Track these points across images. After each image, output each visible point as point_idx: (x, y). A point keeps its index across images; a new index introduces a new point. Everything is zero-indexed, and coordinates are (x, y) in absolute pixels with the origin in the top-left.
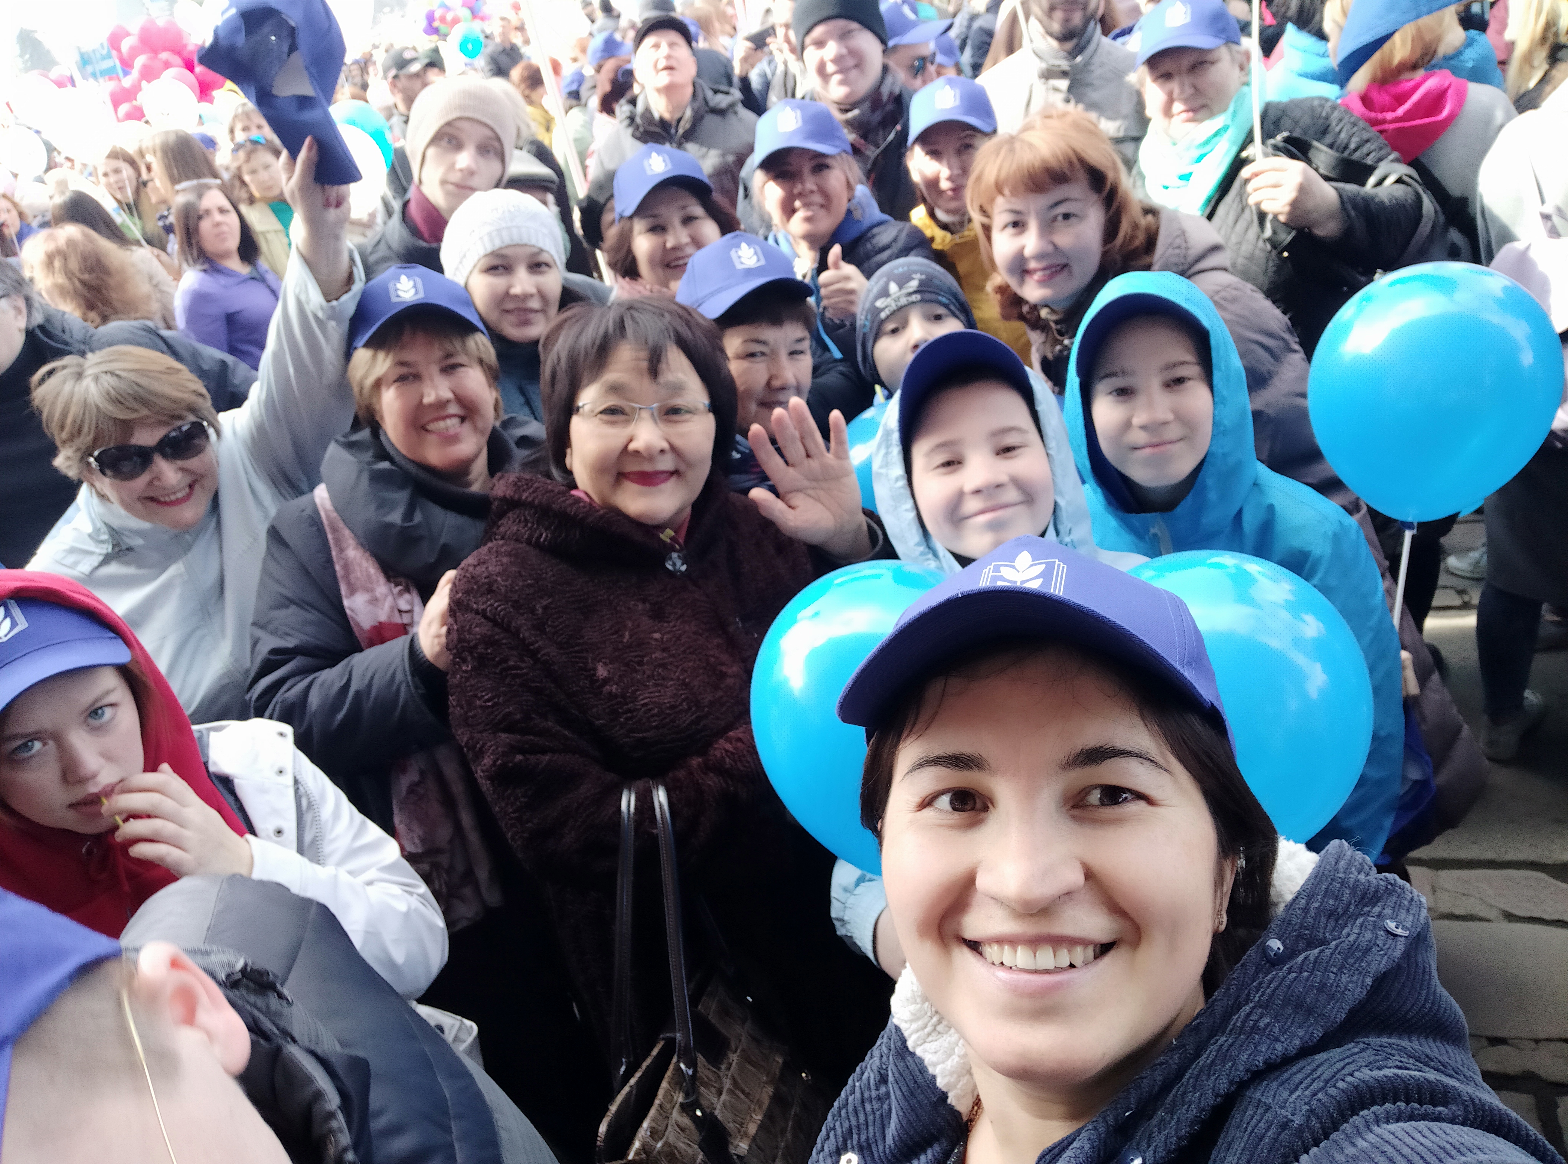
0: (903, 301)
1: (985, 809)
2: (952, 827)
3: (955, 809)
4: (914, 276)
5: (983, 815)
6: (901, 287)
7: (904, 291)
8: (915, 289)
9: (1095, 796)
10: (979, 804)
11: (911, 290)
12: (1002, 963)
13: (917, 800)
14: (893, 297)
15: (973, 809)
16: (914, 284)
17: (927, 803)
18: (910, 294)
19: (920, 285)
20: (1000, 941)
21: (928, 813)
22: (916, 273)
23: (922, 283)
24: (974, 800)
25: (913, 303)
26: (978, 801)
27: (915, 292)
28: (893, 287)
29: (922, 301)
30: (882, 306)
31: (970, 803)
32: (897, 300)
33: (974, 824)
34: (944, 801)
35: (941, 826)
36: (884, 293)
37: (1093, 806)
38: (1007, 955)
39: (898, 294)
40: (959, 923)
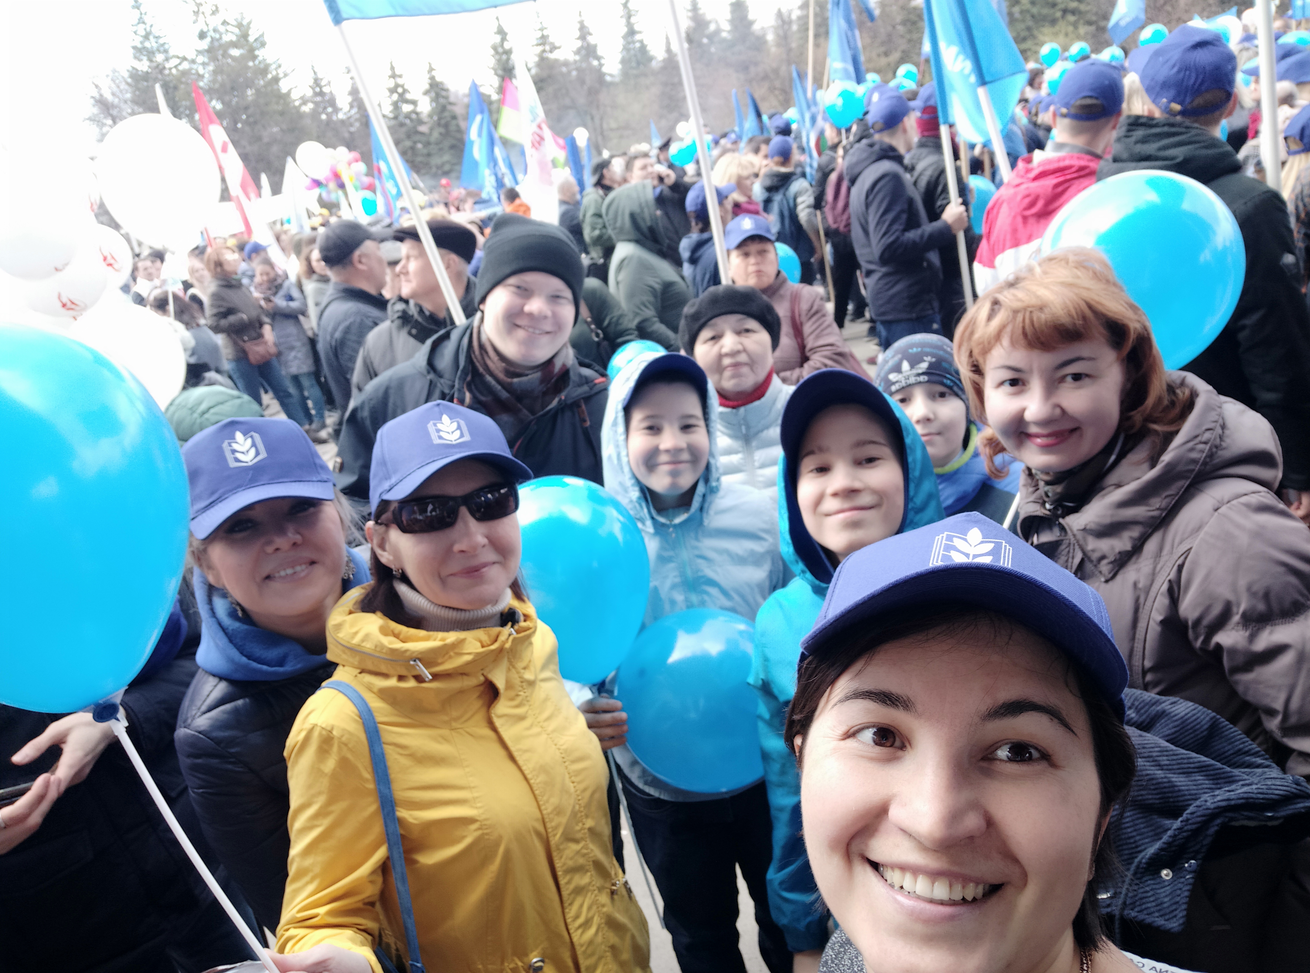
0: (912, 380)
1: (903, 747)
2: (872, 759)
3: (877, 743)
4: (925, 358)
5: (900, 753)
6: (912, 366)
7: (915, 371)
8: (924, 370)
9: (1003, 753)
10: (898, 743)
11: (920, 371)
12: (902, 887)
13: (843, 729)
14: (905, 374)
15: (891, 746)
16: (924, 366)
17: (850, 734)
18: (919, 375)
19: (929, 368)
20: (903, 868)
21: (850, 743)
22: (927, 355)
23: (931, 366)
24: (894, 738)
25: (920, 383)
26: (897, 739)
27: (923, 374)
28: (906, 366)
29: (928, 382)
30: (894, 380)
31: (891, 740)
32: (907, 378)
33: (890, 760)
34: (868, 735)
35: (863, 757)
36: (897, 369)
37: (1001, 760)
38: (908, 881)
39: (909, 373)
40: (866, 845)
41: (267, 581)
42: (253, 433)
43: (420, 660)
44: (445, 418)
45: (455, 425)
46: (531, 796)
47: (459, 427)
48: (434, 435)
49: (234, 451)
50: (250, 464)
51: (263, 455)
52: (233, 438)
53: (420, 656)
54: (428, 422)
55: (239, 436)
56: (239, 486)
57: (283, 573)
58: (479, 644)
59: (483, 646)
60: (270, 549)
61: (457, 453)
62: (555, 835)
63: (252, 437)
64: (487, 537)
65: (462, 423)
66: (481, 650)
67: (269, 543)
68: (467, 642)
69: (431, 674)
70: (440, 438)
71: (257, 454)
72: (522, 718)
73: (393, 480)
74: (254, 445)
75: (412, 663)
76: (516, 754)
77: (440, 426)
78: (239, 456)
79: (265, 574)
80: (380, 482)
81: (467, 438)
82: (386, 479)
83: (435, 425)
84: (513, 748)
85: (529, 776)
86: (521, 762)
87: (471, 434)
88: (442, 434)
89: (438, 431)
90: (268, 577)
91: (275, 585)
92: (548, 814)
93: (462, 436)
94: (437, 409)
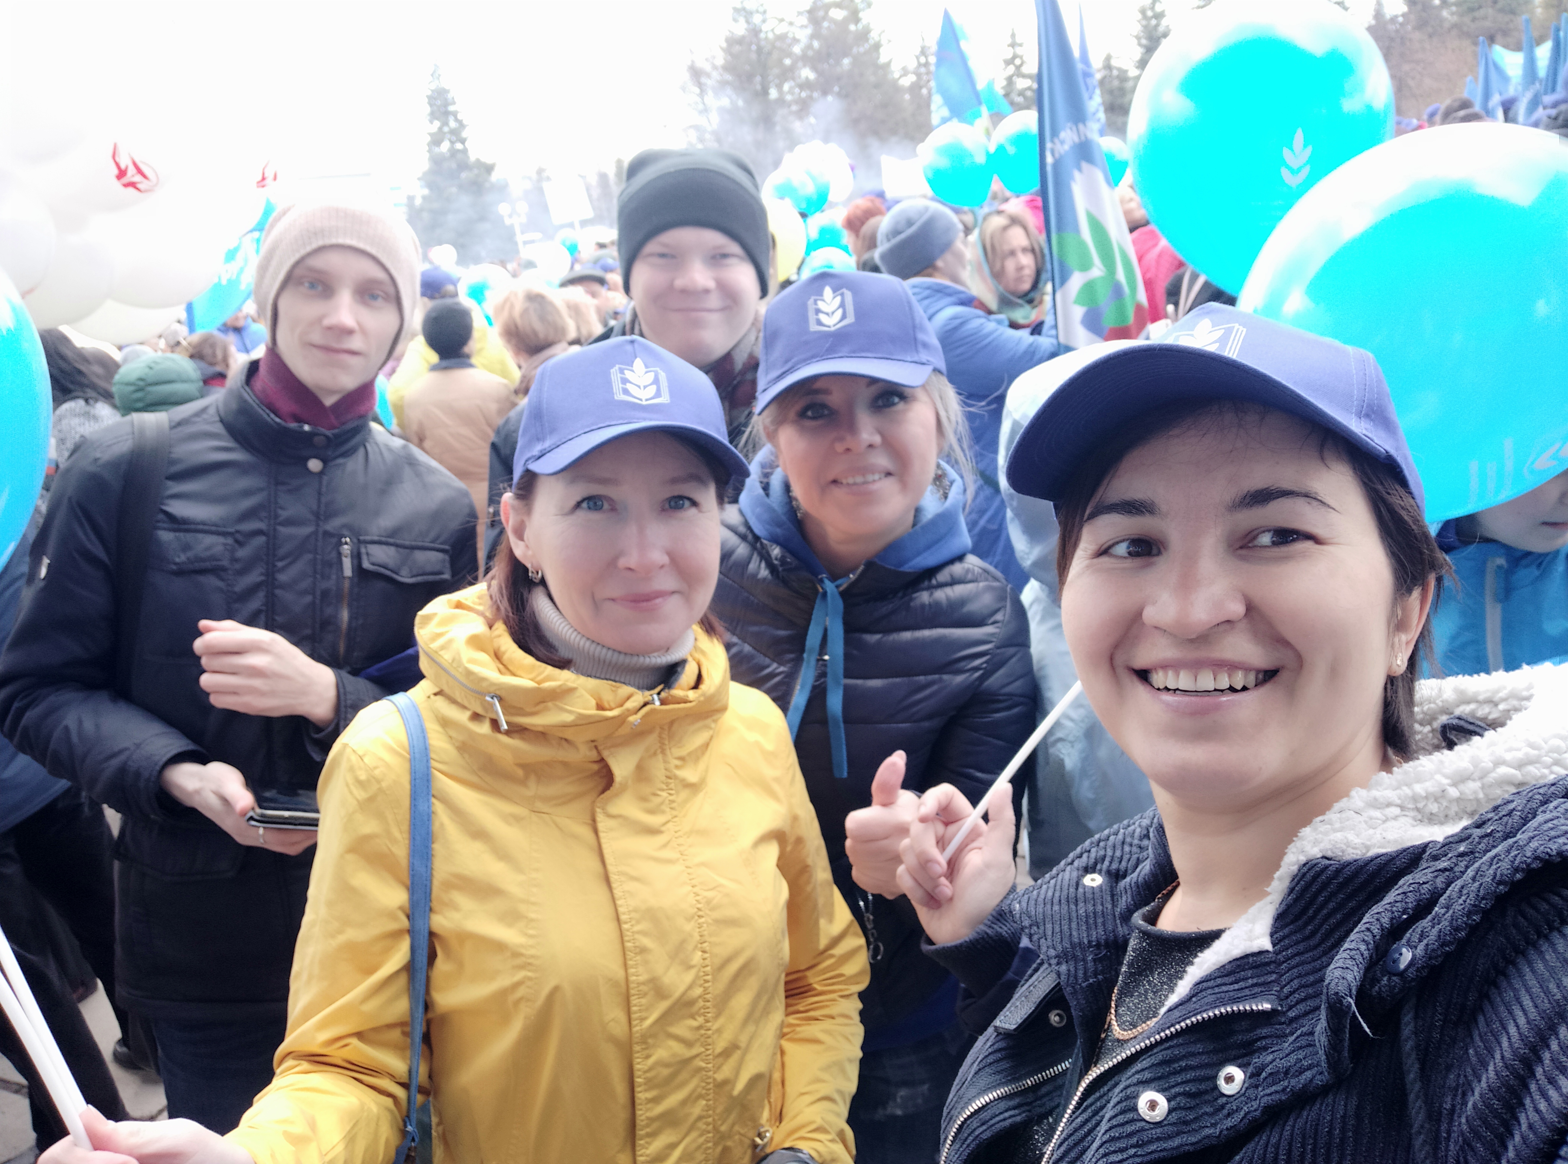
1: (1158, 554)
2: (1127, 570)
3: (1131, 555)
5: (1155, 559)
10: (1153, 550)
12: (1166, 688)
13: (1096, 550)
15: (1148, 554)
21: (1104, 559)
24: (1150, 546)
31: (1146, 549)
33: (1146, 567)
34: (1121, 549)
35: (1118, 570)
37: (1264, 547)
38: (1171, 679)
40: (1129, 653)
41: (833, 487)
42: (845, 290)
43: (500, 699)
44: (638, 363)
45: (651, 377)
46: (618, 946)
47: (656, 381)
48: (617, 386)
49: (818, 311)
50: (833, 329)
51: (850, 319)
52: (820, 293)
53: (503, 694)
54: (613, 366)
55: (828, 291)
56: (813, 357)
57: (851, 480)
58: (593, 702)
59: (600, 707)
60: (840, 447)
61: (645, 419)
62: (643, 1019)
63: (842, 295)
64: (669, 554)
65: (663, 376)
66: (594, 712)
67: (841, 439)
68: (577, 694)
69: (507, 723)
70: (626, 392)
71: (844, 317)
72: (652, 831)
73: (547, 444)
74: (842, 305)
75: (488, 699)
76: (613, 878)
77: (628, 374)
78: (822, 317)
79: (831, 477)
80: (529, 444)
81: (665, 399)
82: (538, 440)
83: (622, 371)
84: (611, 868)
85: (623, 917)
86: (617, 892)
87: (672, 394)
88: (629, 386)
89: (625, 381)
90: (835, 482)
91: (838, 493)
92: (639, 984)
93: (658, 394)
94: (629, 348)
